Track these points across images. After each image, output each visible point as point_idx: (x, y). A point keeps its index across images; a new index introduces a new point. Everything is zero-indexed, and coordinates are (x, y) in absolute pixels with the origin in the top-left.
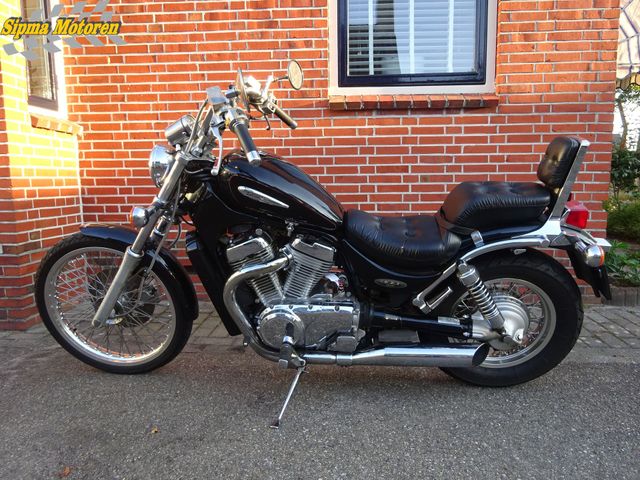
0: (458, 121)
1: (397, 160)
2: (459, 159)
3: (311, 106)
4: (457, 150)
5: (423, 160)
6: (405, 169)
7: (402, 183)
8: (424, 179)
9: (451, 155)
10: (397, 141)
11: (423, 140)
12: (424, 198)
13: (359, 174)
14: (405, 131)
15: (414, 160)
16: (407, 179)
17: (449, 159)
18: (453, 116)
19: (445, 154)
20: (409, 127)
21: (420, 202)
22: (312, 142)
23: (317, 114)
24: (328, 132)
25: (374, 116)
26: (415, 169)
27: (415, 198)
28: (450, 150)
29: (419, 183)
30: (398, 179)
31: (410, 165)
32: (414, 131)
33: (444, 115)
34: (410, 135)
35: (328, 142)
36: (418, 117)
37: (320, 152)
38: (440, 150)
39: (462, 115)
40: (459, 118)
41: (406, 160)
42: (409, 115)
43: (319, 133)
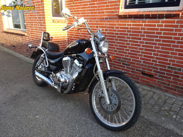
0: (162, 22)
1: (138, 35)
2: (160, 37)
3: (114, 16)
4: (160, 33)
5: (147, 36)
6: (140, 39)
7: (139, 44)
8: (146, 43)
9: (157, 35)
10: (139, 29)
11: (148, 29)
12: (145, 50)
13: (126, 39)
14: (142, 25)
15: (144, 36)
16: (140, 42)
17: (157, 37)
18: (161, 20)
19: (155, 35)
20: (143, 24)
21: (144, 51)
22: (113, 28)
23: (116, 18)
24: (118, 25)
25: (133, 20)
26: (144, 39)
27: (142, 49)
28: (157, 33)
29: (144, 44)
30: (137, 42)
31: (142, 38)
32: (145, 25)
33: (157, 20)
34: (143, 27)
35: (118, 28)
36: (147, 20)
37: (115, 31)
38: (154, 33)
39: (164, 20)
40: (163, 21)
41: (141, 36)
42: (144, 20)
43: (115, 25)
